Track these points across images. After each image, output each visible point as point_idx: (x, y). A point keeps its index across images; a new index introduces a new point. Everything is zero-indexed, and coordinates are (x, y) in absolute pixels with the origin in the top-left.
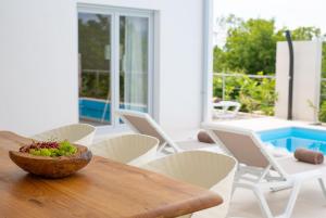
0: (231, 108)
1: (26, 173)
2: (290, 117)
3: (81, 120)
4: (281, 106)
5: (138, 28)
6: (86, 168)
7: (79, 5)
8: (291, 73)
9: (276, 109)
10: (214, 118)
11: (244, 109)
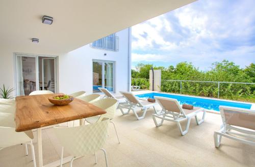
0: (138, 88)
1: (53, 104)
2: (153, 90)
3: (93, 92)
4: (151, 87)
5: (109, 66)
6: (71, 103)
7: (93, 60)
8: (153, 78)
9: (150, 88)
10: (132, 90)
11: (141, 88)
